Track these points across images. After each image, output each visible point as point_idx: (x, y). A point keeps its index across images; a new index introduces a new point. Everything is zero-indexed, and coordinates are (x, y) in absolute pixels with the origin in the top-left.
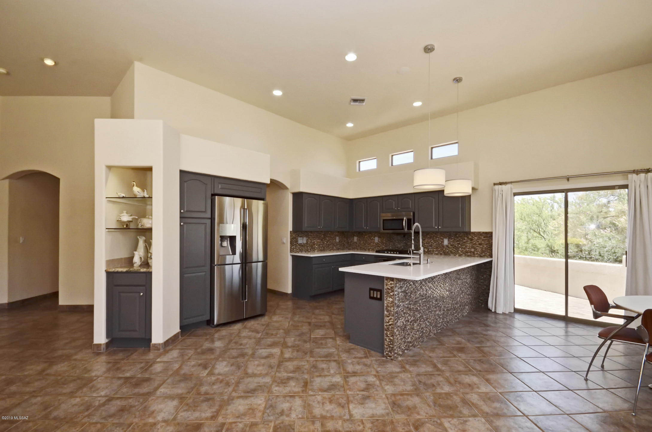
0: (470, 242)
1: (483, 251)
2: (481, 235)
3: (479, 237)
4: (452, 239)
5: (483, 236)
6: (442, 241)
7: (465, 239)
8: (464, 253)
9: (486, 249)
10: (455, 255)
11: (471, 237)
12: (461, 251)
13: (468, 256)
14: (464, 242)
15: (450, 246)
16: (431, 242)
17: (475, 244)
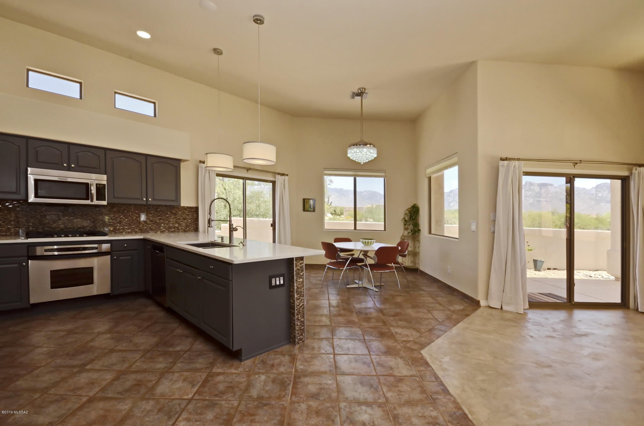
0: (174, 217)
1: (187, 226)
2: (185, 210)
3: (183, 212)
4: (151, 213)
5: (187, 211)
7: (167, 214)
8: (166, 229)
9: (190, 223)
10: (156, 232)
11: (174, 212)
12: (163, 227)
13: (172, 232)
14: (168, 217)
15: (148, 222)
16: (121, 218)
17: (179, 219)
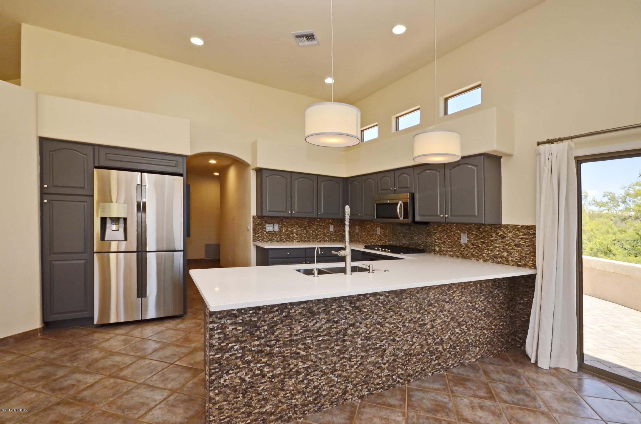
0: (501, 240)
1: (522, 258)
2: (518, 231)
3: (515, 234)
4: (473, 234)
5: (522, 232)
6: (459, 236)
7: (492, 237)
8: (491, 258)
9: (527, 254)
10: (478, 260)
11: (502, 233)
12: (486, 254)
13: (498, 263)
14: (492, 241)
15: (470, 245)
16: (444, 238)
17: (509, 245)
